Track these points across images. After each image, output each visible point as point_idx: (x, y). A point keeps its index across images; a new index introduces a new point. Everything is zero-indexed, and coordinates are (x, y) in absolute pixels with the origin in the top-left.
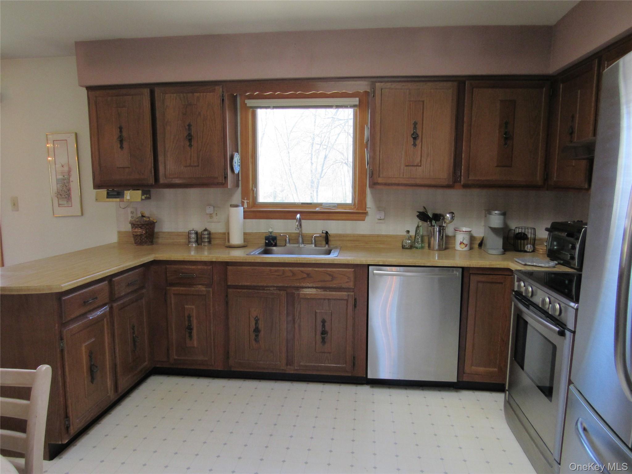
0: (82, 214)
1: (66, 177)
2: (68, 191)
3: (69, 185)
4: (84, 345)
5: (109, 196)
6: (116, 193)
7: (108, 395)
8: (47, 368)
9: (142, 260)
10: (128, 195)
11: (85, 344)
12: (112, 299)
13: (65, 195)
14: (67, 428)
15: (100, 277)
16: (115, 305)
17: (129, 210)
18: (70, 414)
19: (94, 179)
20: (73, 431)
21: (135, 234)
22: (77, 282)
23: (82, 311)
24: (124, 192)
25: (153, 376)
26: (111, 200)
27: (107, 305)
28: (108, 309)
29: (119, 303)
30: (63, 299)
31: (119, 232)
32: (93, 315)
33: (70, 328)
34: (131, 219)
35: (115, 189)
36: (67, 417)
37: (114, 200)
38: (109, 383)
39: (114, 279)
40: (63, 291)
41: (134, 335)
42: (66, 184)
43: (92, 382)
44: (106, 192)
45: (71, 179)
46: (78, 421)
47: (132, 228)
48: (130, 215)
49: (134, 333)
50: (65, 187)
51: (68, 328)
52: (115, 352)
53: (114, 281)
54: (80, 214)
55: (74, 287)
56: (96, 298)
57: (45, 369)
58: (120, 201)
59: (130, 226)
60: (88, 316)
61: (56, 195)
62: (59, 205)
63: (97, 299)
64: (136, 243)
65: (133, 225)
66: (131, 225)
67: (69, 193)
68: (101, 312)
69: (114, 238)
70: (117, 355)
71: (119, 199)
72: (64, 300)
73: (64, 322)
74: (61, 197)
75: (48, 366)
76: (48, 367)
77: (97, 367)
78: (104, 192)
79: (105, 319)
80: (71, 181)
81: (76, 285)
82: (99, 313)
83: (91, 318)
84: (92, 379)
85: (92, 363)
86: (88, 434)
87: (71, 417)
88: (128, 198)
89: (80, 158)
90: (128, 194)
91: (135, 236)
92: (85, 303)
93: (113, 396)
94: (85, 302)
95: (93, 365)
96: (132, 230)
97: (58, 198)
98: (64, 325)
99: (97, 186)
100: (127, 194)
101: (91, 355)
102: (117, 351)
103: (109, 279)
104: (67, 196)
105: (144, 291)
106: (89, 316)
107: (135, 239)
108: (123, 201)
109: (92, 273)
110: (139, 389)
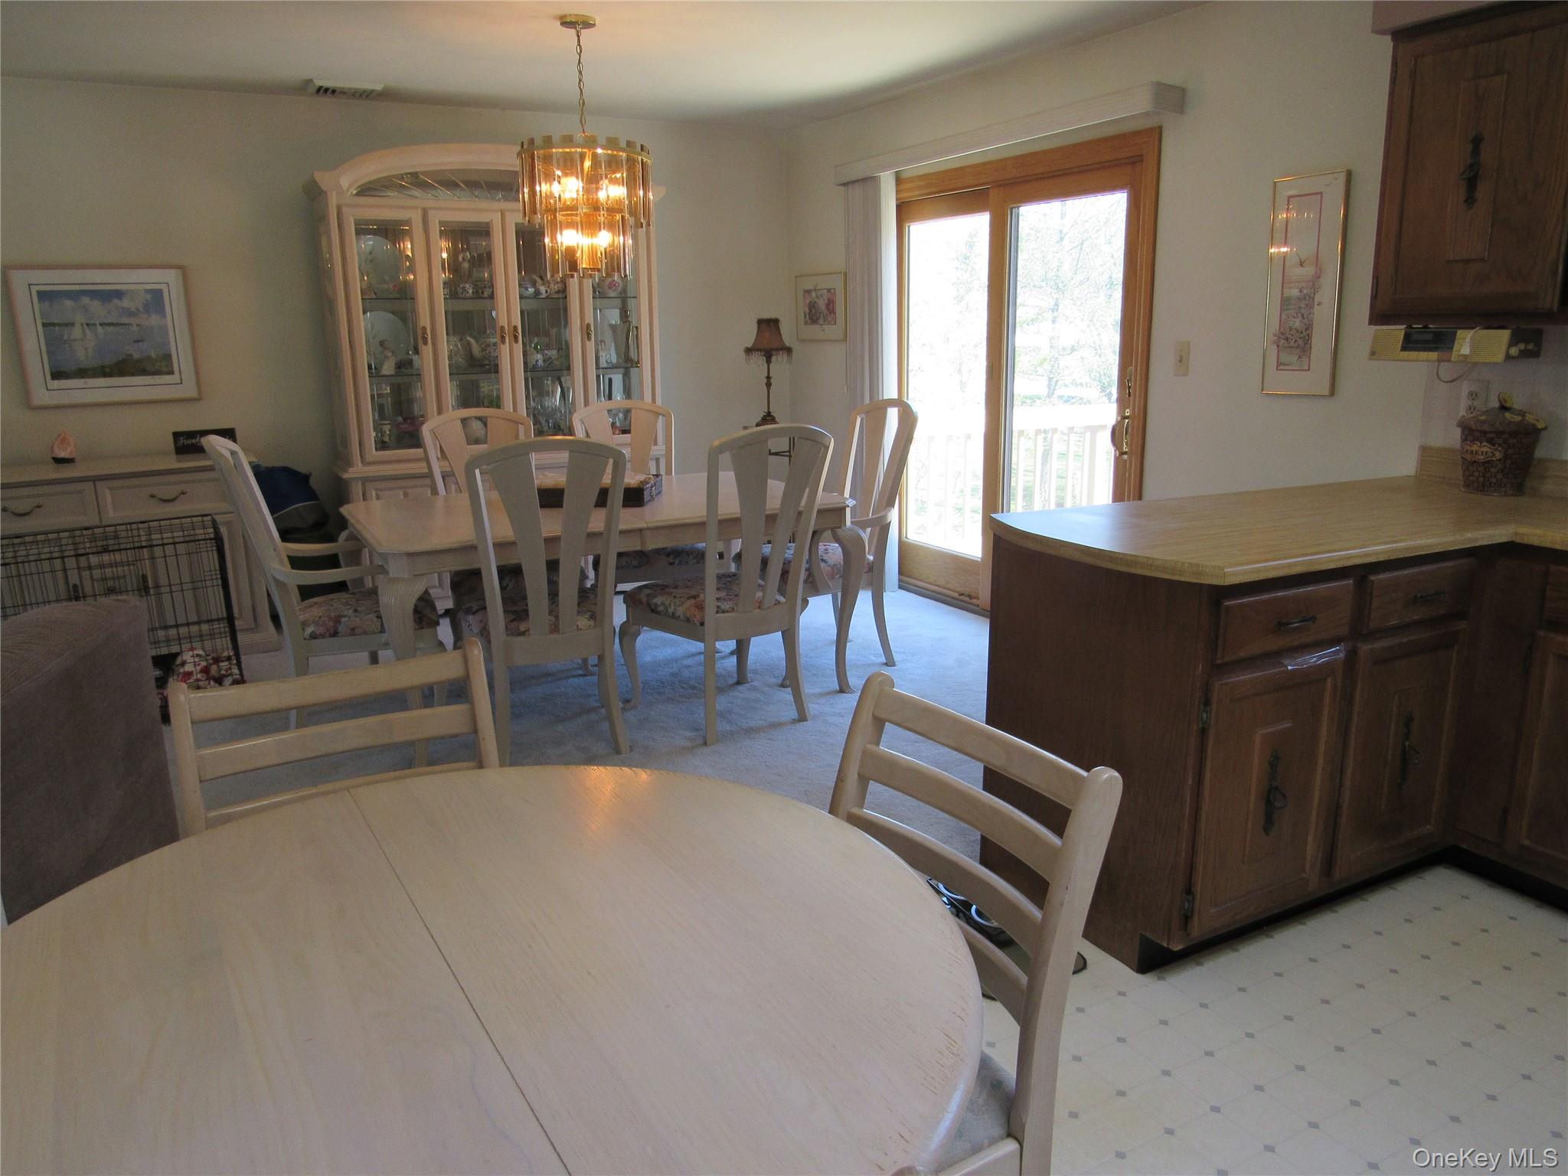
0: (1332, 392)
1: (1305, 292)
2: (1306, 330)
3: (1310, 314)
4: (1262, 732)
5: (1410, 343)
6: (1430, 337)
7: (1304, 875)
8: (1111, 778)
9: (1469, 535)
10: (1465, 342)
11: (1265, 731)
12: (1358, 630)
13: (1296, 341)
14: (1187, 918)
15: (1332, 566)
16: (1365, 648)
17: (1465, 388)
18: (1198, 889)
19: (1374, 297)
20: (1199, 930)
21: (1468, 457)
22: (1266, 569)
23: (1273, 643)
24: (1456, 332)
25: (1445, 868)
26: (1414, 354)
27: (1342, 644)
28: (1342, 655)
29: (1379, 645)
30: (1227, 603)
31: (1424, 450)
32: (1299, 660)
33: (1232, 680)
34: (1465, 414)
35: (1431, 326)
36: (1189, 891)
37: (1423, 355)
38: (1312, 848)
39: (1372, 578)
40: (1227, 584)
41: (1407, 744)
42: (1303, 311)
43: (1267, 830)
44: (1403, 332)
45: (1317, 298)
46: (1213, 910)
47: (1464, 440)
48: (1464, 403)
49: (1407, 737)
50: (1300, 318)
51: (1227, 681)
52: (1342, 772)
53: (1372, 581)
54: (1326, 391)
55: (1258, 579)
56: (1313, 619)
57: (1106, 780)
58: (1439, 361)
59: (1457, 434)
60: (1282, 661)
61: (1276, 338)
62: (1279, 364)
63: (1314, 623)
64: (1467, 485)
65: (1467, 432)
66: (1463, 432)
67: (1308, 335)
68: (1321, 657)
69: (1406, 465)
70: (1348, 783)
71: (1436, 353)
72: (1228, 607)
73: (1218, 662)
74: (1286, 344)
75: (1116, 774)
76: (1116, 777)
77: (1284, 796)
78: (1398, 331)
79: (1329, 680)
80: (1316, 303)
81: (1262, 576)
82: (1315, 659)
83: (1290, 668)
84: (1269, 822)
85: (1274, 784)
86: (1237, 950)
87: (1199, 896)
88: (1465, 350)
89: (1348, 247)
90: (1468, 340)
91: (1469, 465)
92: (1281, 627)
93: (1314, 883)
94: (1280, 624)
95: (1276, 788)
96: (1462, 446)
97: (1278, 346)
98: (1217, 669)
99: (1380, 316)
100: (1464, 339)
101: (1274, 762)
102: (1349, 772)
103: (1361, 574)
104: (1300, 342)
105: (1462, 625)
106: (1286, 662)
107: (1467, 473)
108: (1449, 361)
109: (1313, 550)
110: (1395, 889)
